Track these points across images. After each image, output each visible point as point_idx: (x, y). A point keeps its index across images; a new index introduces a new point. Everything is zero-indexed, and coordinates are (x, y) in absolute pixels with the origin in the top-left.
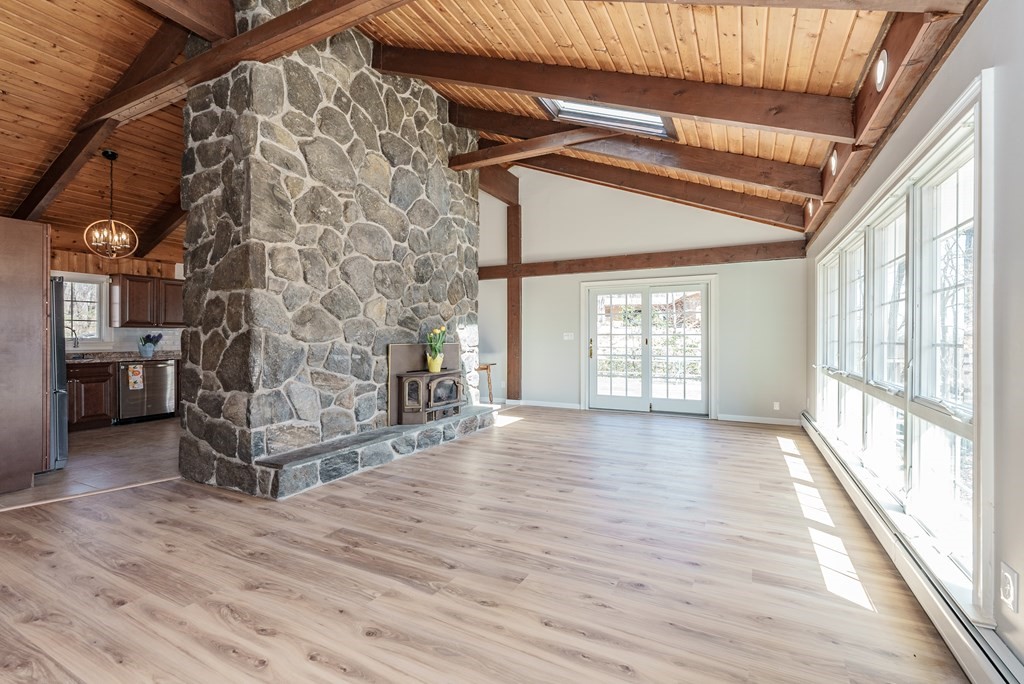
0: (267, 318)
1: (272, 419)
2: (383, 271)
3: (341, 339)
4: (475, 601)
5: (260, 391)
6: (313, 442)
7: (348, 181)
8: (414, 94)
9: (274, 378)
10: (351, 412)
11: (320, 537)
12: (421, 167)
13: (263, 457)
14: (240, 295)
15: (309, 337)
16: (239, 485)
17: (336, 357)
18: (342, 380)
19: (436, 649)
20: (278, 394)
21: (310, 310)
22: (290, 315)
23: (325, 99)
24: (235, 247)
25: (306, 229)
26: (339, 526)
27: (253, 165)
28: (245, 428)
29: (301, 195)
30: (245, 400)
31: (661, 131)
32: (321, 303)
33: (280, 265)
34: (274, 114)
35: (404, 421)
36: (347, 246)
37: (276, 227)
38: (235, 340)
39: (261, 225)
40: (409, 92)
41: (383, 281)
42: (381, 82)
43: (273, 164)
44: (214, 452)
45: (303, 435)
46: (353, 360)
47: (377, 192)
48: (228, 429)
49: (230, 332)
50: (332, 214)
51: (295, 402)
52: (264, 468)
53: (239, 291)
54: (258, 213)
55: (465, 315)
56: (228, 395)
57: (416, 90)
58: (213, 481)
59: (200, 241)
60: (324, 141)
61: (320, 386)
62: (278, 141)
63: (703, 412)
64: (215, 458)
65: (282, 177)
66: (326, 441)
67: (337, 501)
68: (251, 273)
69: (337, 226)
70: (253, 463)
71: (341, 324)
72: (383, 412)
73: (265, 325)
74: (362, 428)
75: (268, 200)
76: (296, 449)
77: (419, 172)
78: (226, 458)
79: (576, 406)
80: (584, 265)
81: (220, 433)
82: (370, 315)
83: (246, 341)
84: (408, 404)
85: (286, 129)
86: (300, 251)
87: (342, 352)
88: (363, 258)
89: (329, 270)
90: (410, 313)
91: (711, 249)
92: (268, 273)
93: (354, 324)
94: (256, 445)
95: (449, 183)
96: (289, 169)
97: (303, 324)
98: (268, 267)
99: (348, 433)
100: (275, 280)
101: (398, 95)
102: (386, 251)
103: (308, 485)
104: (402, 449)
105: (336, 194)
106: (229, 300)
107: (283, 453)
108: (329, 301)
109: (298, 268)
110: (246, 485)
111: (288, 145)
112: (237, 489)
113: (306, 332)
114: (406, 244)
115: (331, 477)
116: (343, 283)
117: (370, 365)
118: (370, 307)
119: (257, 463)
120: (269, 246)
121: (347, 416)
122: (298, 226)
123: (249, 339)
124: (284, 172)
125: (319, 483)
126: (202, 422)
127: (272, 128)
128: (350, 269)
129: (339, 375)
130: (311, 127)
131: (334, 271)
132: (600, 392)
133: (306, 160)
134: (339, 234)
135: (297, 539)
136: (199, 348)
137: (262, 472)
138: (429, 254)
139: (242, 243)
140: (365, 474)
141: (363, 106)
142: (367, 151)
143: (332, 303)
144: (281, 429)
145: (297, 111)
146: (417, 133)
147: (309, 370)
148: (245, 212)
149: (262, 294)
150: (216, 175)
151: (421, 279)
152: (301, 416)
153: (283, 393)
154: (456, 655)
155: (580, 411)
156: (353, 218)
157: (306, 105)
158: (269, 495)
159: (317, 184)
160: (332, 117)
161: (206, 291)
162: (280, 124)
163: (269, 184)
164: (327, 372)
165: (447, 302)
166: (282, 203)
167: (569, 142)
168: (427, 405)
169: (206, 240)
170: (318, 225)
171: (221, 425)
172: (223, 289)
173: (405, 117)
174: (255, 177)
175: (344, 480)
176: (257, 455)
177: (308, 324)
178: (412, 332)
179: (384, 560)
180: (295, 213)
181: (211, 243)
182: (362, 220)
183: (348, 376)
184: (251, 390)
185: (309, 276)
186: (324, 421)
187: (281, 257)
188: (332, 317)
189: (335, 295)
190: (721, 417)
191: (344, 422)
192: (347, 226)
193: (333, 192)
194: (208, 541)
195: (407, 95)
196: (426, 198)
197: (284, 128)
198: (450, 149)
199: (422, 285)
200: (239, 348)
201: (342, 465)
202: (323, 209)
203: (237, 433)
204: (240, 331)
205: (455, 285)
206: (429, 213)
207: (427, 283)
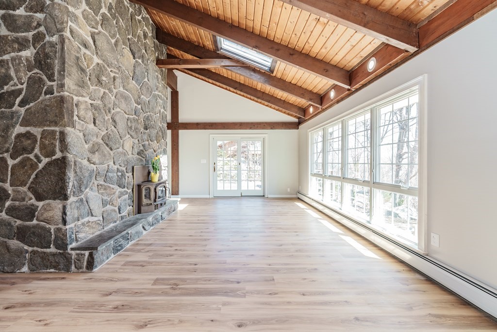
0: (75, 149)
1: (78, 218)
2: (131, 121)
3: (112, 163)
4: (266, 294)
5: (72, 199)
6: (99, 230)
7: (116, 63)
8: (142, 18)
9: (80, 189)
10: (117, 209)
11: (150, 286)
12: (145, 62)
13: (74, 245)
14: (54, 132)
15: (97, 162)
16: (55, 268)
17: (110, 174)
18: (113, 189)
19: (277, 321)
20: (81, 200)
21: (97, 143)
22: (86, 146)
23: (104, 8)
24: (48, 96)
25: (95, 90)
26: (155, 277)
27: (67, 41)
28: (60, 226)
29: (91, 67)
30: (60, 206)
31: (267, 68)
32: (102, 139)
33: (82, 113)
34: (78, 9)
35: (142, 211)
36: (115, 104)
37: (80, 86)
38: (49, 164)
39: (71, 84)
40: (140, 16)
41: (131, 128)
42: (129, 5)
43: (76, 43)
44: (26, 247)
45: (94, 226)
46: (118, 176)
47: (127, 72)
48: (43, 228)
49: (42, 158)
50: (108, 82)
51: (90, 206)
52: (78, 252)
53: (52, 128)
54: (70, 75)
55: (163, 149)
56: (40, 204)
57: (144, 16)
58: (25, 269)
59: (6, 87)
60: (104, 34)
61: (102, 194)
62: (80, 28)
63: (262, 195)
64: (27, 251)
65: (82, 53)
66: (106, 229)
67: (134, 264)
68: (65, 116)
69: (110, 91)
70: (69, 249)
71: (112, 152)
72: (131, 207)
73: (74, 153)
74: (122, 218)
75: (75, 66)
76: (91, 236)
77: (145, 65)
78: (39, 250)
79: (208, 196)
80: (211, 126)
81: (34, 233)
82: (125, 148)
83: (62, 164)
84: (145, 201)
85: (84, 21)
86: (91, 104)
87: (112, 171)
88: (121, 112)
89: (106, 118)
90: (142, 148)
91: (266, 123)
92: (75, 118)
93: (118, 153)
94: (70, 237)
95: (156, 74)
96: (86, 48)
97: (93, 153)
98: (76, 113)
99: (115, 222)
100: (79, 122)
101: (136, 17)
102: (132, 110)
103: (108, 258)
104: (147, 227)
105: (109, 70)
106: (42, 134)
107: (85, 240)
108: (106, 138)
109: (90, 116)
110: (62, 266)
111: (85, 32)
112: (52, 270)
113: (96, 158)
114: (140, 107)
115: (118, 250)
116: (113, 127)
117: (125, 179)
118: (125, 142)
119: (72, 249)
120: (75, 98)
121: (115, 211)
122: (91, 87)
123: (65, 163)
124: (83, 50)
125: (113, 256)
126: (12, 226)
127: (77, 18)
128: (117, 118)
129: (111, 186)
130: (97, 23)
131: (109, 119)
132: (218, 189)
133: (94, 44)
134: (111, 95)
135: (137, 291)
136: (8, 170)
137: (77, 254)
138: (149, 113)
139: (56, 94)
140: (133, 245)
141: (121, 18)
142: (123, 46)
143: (107, 140)
144: (83, 224)
145: (90, 10)
146: (144, 41)
147: (96, 183)
148: (59, 72)
149: (72, 132)
150: (26, 40)
151: (146, 128)
152: (94, 214)
153: (84, 199)
154: (287, 320)
155: (209, 199)
156: (118, 87)
157: (94, 8)
158: (84, 269)
159: (100, 62)
160: (108, 20)
161: (14, 127)
162: (81, 16)
163: (76, 56)
164: (106, 184)
165: (156, 142)
166: (83, 70)
167: (224, 65)
168: (155, 201)
169: (13, 88)
170: (100, 88)
171: (35, 227)
172: (34, 126)
173: (139, 31)
174: (68, 49)
175: (125, 251)
176: (71, 244)
177: (97, 153)
178: (143, 159)
179: (201, 288)
180: (89, 79)
181: (20, 91)
182: (121, 89)
183: (116, 187)
184: (65, 198)
185: (97, 122)
186: (104, 216)
187: (82, 107)
188: (108, 149)
189: (110, 134)
190: (269, 196)
191: (114, 216)
192: (115, 91)
193: (108, 68)
194: (72, 309)
195: (140, 18)
196: (147, 80)
197: (83, 19)
198: (157, 55)
199: (146, 131)
200: (54, 170)
201: (123, 242)
202: (104, 78)
203: (52, 231)
204: (54, 158)
205: (159, 132)
206: (150, 90)
207: (148, 130)
